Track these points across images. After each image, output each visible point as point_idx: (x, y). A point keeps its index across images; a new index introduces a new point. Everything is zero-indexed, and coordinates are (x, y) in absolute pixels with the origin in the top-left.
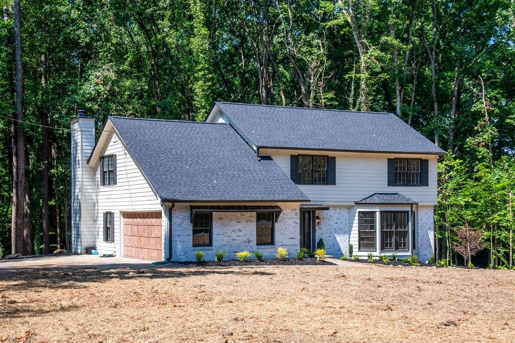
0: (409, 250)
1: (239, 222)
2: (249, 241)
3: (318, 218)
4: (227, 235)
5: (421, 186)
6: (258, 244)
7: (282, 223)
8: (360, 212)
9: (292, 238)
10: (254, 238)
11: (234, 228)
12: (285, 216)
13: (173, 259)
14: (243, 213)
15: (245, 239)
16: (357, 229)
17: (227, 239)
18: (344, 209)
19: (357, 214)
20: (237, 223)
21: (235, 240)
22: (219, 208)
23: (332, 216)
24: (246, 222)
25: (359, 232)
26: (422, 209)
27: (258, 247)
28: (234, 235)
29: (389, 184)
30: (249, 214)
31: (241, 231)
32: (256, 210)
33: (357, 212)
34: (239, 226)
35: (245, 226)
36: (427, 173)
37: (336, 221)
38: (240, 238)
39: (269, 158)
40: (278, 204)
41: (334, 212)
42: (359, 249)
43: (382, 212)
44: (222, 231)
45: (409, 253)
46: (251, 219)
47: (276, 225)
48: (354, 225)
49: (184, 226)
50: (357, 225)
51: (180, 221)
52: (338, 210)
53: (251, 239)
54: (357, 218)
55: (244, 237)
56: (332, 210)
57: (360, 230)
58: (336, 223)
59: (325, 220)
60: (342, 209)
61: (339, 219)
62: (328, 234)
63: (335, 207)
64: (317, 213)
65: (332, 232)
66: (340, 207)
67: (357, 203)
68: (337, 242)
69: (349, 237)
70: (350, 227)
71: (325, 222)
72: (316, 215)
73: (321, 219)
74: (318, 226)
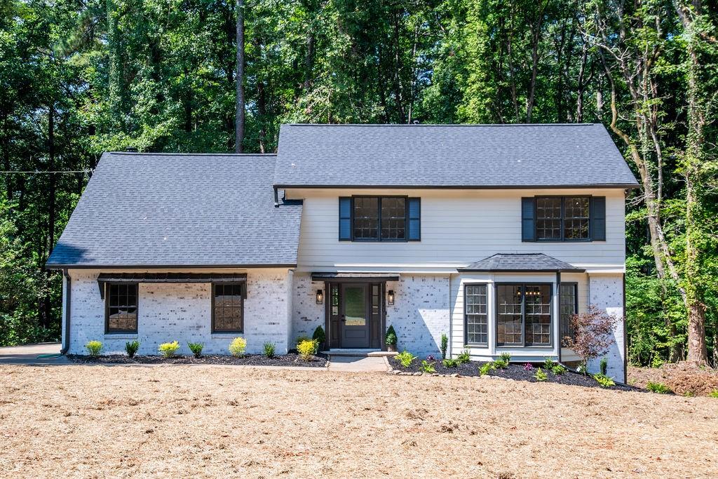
0: (553, 348)
1: (181, 298)
2: (199, 327)
3: (391, 293)
4: (161, 316)
5: (591, 241)
6: (214, 331)
7: (256, 300)
8: (466, 285)
9: (274, 324)
10: (207, 322)
11: (173, 307)
12: (261, 290)
13: (72, 351)
14: (189, 285)
15: (193, 322)
16: (462, 311)
17: (162, 323)
18: (442, 279)
19: (461, 288)
20: (179, 300)
21: (175, 324)
22: (148, 277)
23: (418, 290)
24: (194, 298)
25: (466, 317)
26: (598, 280)
27: (214, 335)
28: (173, 318)
29: (525, 239)
30: (199, 285)
31: (185, 311)
32: (210, 280)
33: (462, 283)
34: (181, 304)
35: (192, 304)
36: (604, 219)
37: (426, 298)
38: (184, 321)
39: (299, 202)
40: (248, 271)
41: (422, 283)
42: (466, 343)
43: (497, 285)
44: (153, 311)
45: (555, 353)
46: (202, 293)
47: (246, 303)
48: (457, 305)
49: (91, 304)
50: (462, 305)
51: (85, 296)
52: (430, 282)
53: (202, 323)
54: (461, 293)
55: (190, 321)
56: (418, 280)
57: (467, 314)
58: (426, 302)
59: (404, 297)
60: (437, 279)
61: (432, 295)
62: (411, 319)
63: (423, 277)
64: (389, 285)
65: (418, 316)
66: (434, 276)
67: (461, 270)
68: (428, 332)
69: (451, 325)
70: (451, 309)
71: (405, 300)
72: (388, 289)
73: (396, 295)
74: (393, 307)
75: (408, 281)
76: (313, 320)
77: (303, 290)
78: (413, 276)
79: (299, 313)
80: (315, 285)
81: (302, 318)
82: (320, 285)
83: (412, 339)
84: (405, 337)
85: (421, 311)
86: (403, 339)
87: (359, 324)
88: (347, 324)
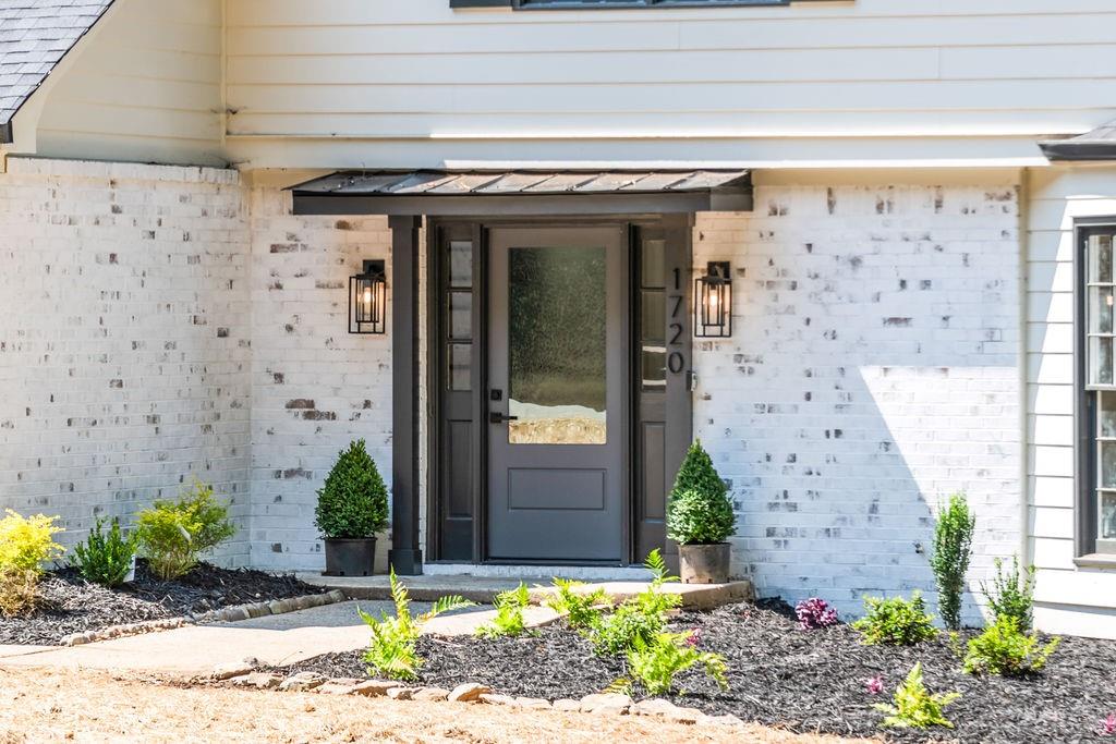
3: (717, 274)
8: (1087, 232)
18: (976, 199)
19: (1067, 244)
23: (855, 262)
25: (1087, 399)
33: (1067, 222)
37: (895, 304)
41: (876, 223)
42: (1085, 543)
52: (913, 211)
56: (856, 211)
57: (1093, 383)
58: (895, 320)
59: (787, 297)
60: (953, 200)
61: (926, 284)
62: (822, 415)
63: (883, 189)
64: (711, 234)
65: (851, 397)
66: (937, 186)
67: (1063, 152)
68: (907, 481)
69: (1028, 448)
70: (1029, 357)
71: (790, 310)
72: (702, 256)
73: (743, 284)
74: (727, 348)
75: (804, 211)
76: (344, 413)
77: (298, 259)
78: (830, 187)
79: (279, 377)
80: (351, 236)
81: (293, 405)
82: (374, 235)
83: (827, 520)
84: (793, 507)
85: (871, 375)
86: (782, 520)
87: (572, 436)
88: (517, 438)
